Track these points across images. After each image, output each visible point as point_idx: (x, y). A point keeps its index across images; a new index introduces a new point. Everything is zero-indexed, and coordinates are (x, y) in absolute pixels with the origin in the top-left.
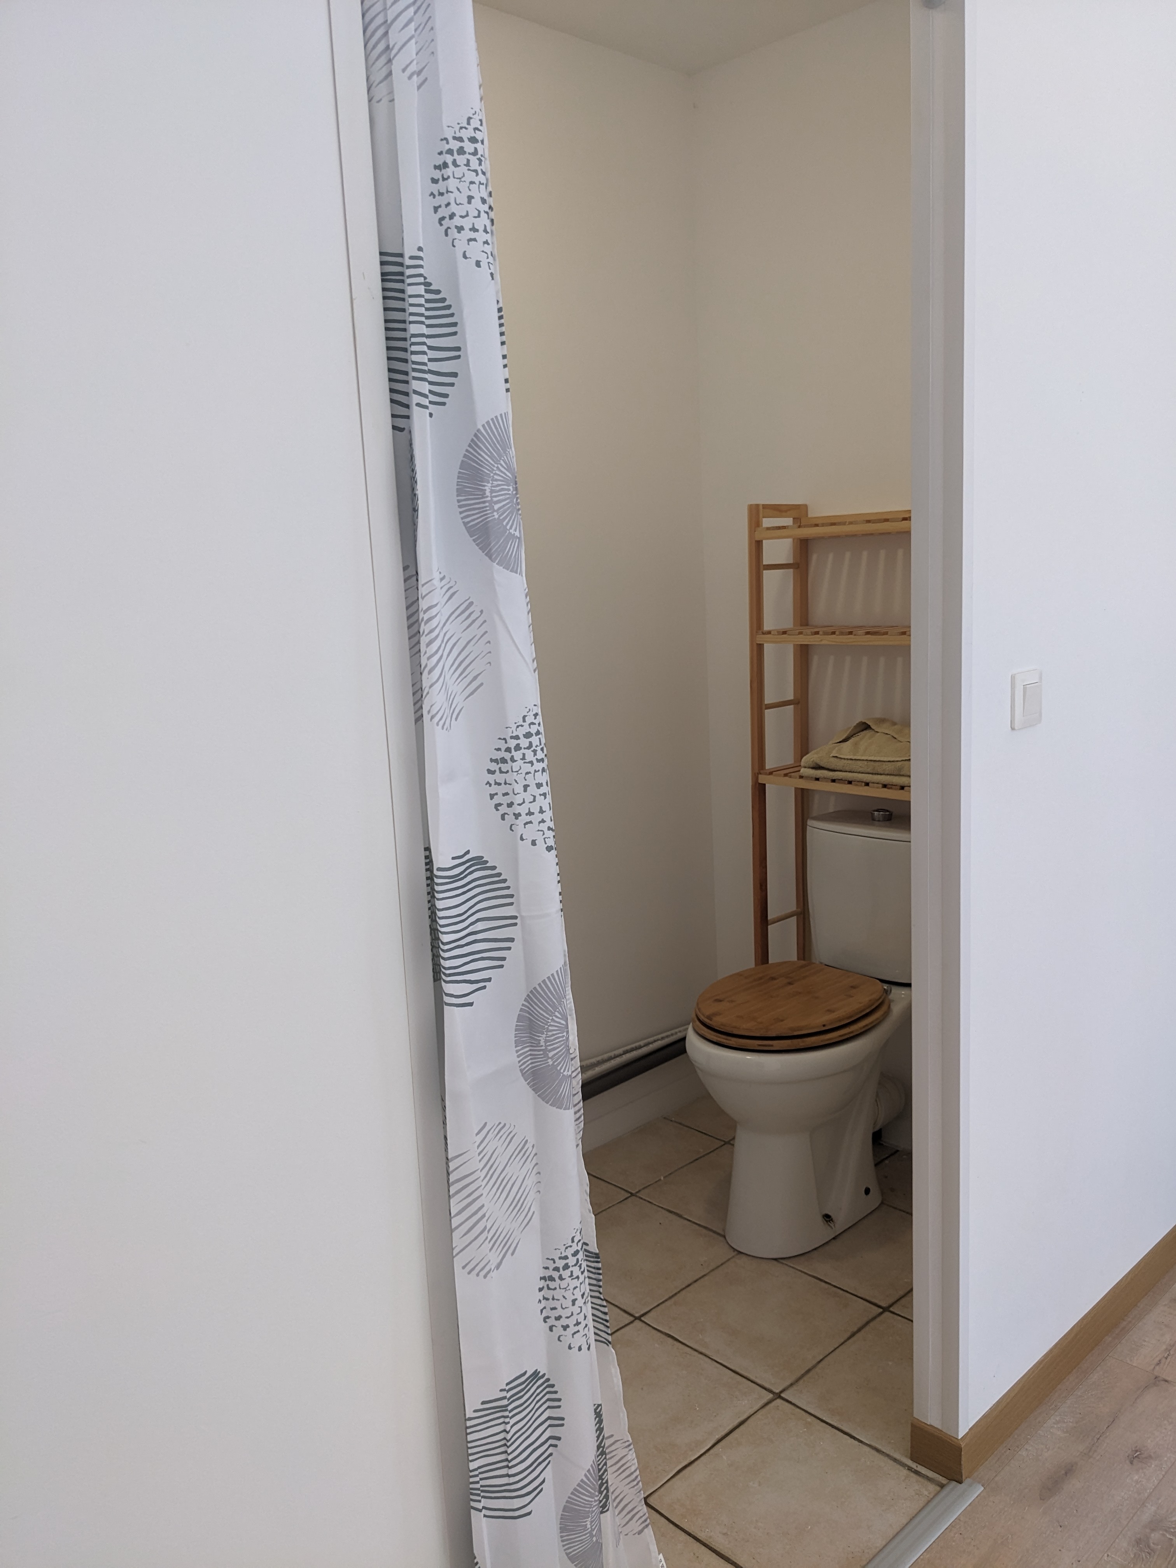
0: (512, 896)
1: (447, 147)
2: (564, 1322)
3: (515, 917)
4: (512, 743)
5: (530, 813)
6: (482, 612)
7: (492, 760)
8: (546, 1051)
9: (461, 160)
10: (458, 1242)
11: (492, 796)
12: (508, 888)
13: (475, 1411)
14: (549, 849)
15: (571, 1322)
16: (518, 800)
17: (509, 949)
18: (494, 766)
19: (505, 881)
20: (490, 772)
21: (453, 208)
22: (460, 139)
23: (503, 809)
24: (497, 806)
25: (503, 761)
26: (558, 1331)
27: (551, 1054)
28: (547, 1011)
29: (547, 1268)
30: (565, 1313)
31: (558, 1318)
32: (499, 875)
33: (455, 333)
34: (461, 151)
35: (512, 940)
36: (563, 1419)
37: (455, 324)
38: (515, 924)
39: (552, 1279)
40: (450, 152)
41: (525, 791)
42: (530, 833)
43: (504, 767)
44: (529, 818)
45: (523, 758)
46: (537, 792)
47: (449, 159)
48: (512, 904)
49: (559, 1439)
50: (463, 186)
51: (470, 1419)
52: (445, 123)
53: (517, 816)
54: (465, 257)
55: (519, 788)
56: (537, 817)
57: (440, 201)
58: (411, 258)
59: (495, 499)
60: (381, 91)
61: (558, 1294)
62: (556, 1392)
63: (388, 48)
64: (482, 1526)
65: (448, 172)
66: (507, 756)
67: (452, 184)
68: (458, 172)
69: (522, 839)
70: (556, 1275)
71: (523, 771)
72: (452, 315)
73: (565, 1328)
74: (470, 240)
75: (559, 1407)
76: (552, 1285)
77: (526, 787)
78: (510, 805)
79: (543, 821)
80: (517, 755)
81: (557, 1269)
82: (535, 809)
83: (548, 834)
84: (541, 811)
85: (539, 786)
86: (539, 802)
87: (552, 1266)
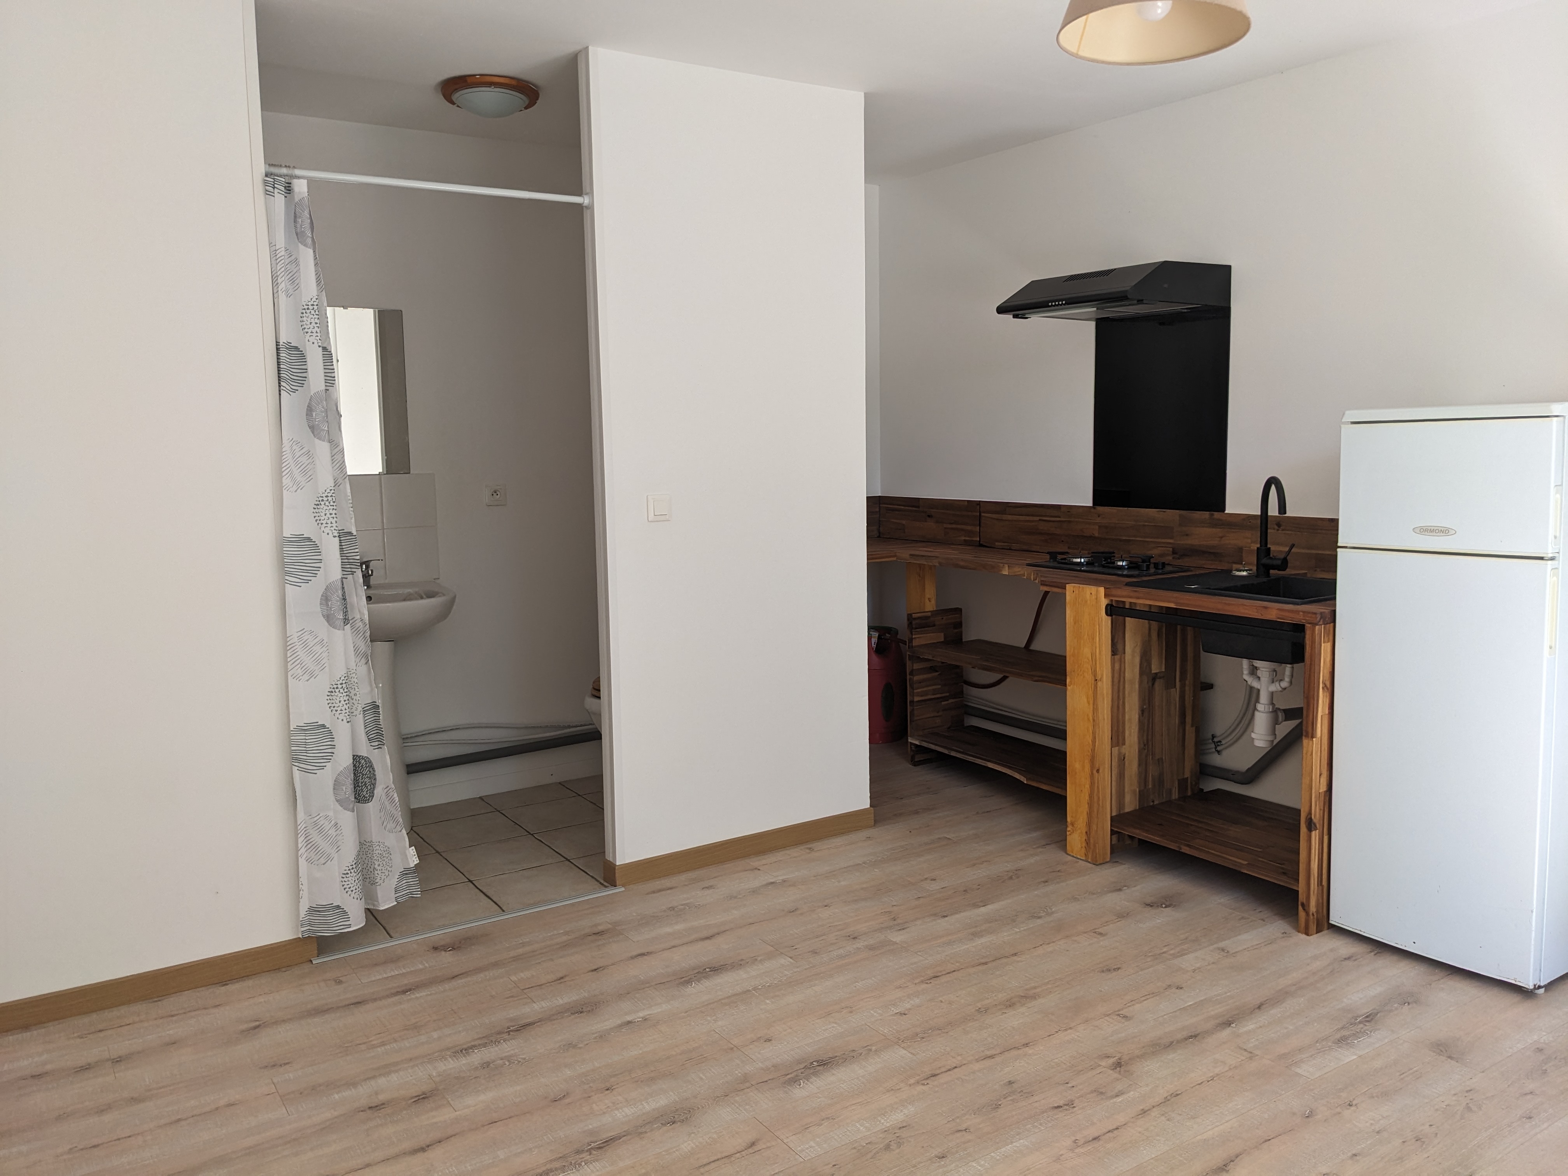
0: (320, 552)
1: (303, 308)
2: (336, 708)
3: (321, 560)
4: (321, 499)
5: (327, 523)
6: (313, 454)
7: (315, 504)
8: (331, 608)
9: (308, 311)
10: (290, 667)
11: (315, 517)
12: (319, 549)
13: (295, 728)
14: (335, 537)
15: (339, 709)
16: (322, 518)
17: (319, 571)
18: (315, 507)
19: (318, 547)
20: (314, 508)
21: (305, 326)
22: (308, 305)
23: (318, 521)
24: (316, 520)
25: (318, 505)
26: (334, 712)
27: (333, 609)
28: (331, 593)
29: (331, 688)
30: (336, 705)
31: (334, 707)
32: (316, 544)
33: (306, 365)
34: (308, 309)
35: (320, 568)
36: (335, 746)
37: (306, 362)
38: (321, 562)
39: (332, 692)
40: (305, 309)
41: (325, 515)
42: (327, 530)
43: (318, 507)
44: (326, 525)
45: (325, 504)
46: (330, 516)
47: (304, 311)
48: (320, 555)
49: (333, 753)
50: (309, 320)
51: (292, 731)
52: (303, 301)
53: (322, 524)
54: (308, 341)
55: (323, 514)
56: (330, 525)
57: (302, 323)
58: (282, 345)
59: (317, 418)
60: (276, 295)
61: (334, 698)
62: (333, 735)
63: (278, 284)
64: (297, 773)
65: (304, 315)
66: (319, 503)
67: (305, 319)
68: (307, 315)
69: (323, 532)
70: (333, 690)
71: (325, 509)
72: (305, 359)
73: (336, 711)
74: (310, 336)
75: (334, 741)
76: (332, 694)
77: (325, 514)
78: (320, 520)
79: (332, 527)
80: (322, 503)
81: (334, 688)
82: (329, 522)
83: (334, 531)
84: (331, 523)
85: (331, 514)
86: (331, 519)
87: (332, 687)
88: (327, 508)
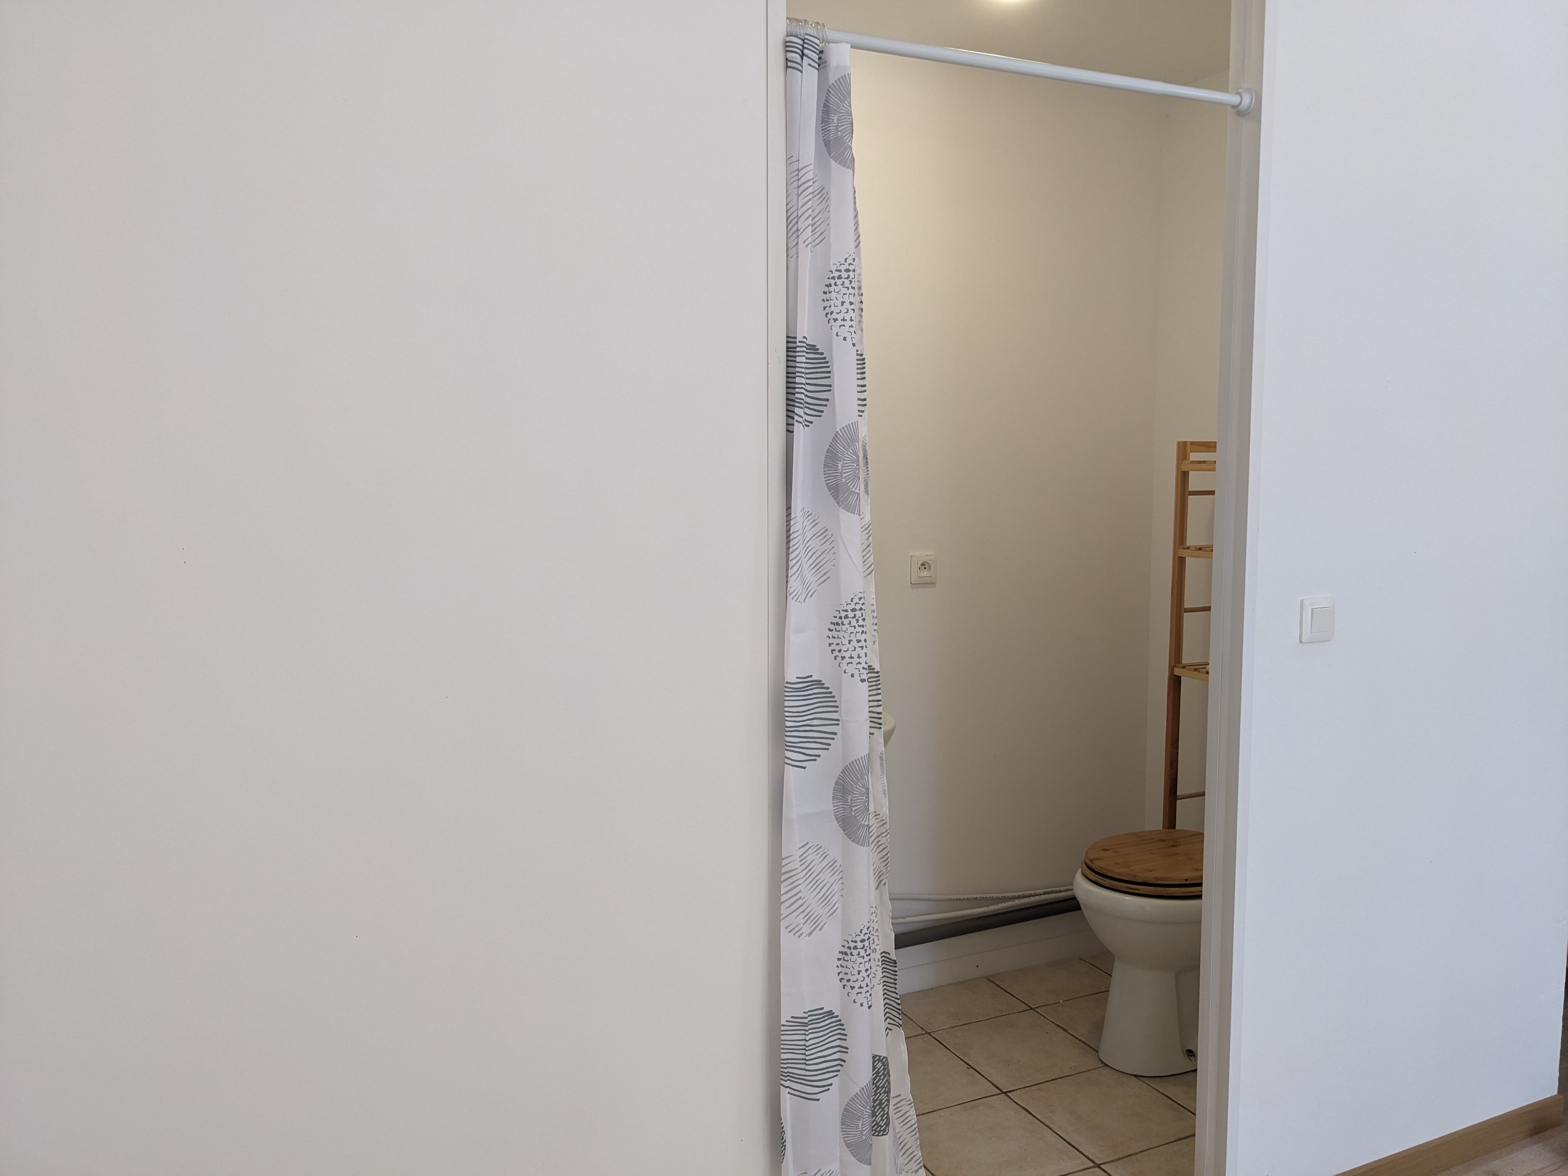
0: (837, 707)
1: (832, 275)
2: (852, 984)
3: (838, 720)
4: (843, 614)
5: (851, 657)
6: (832, 535)
7: (831, 623)
8: (851, 806)
9: (839, 282)
10: (784, 911)
11: (830, 645)
12: (835, 701)
13: (787, 1021)
14: (863, 681)
15: (857, 985)
16: (844, 648)
17: (833, 739)
18: (832, 627)
19: (834, 697)
20: (830, 630)
21: (833, 309)
22: (840, 271)
23: (836, 653)
24: (833, 651)
25: (838, 624)
26: (848, 989)
27: (854, 809)
28: (853, 781)
29: (844, 946)
30: (853, 978)
31: (848, 981)
32: (831, 693)
33: (829, 377)
34: (840, 277)
35: (835, 734)
36: (847, 1048)
37: (829, 372)
38: (838, 724)
39: (846, 954)
40: (833, 278)
41: (849, 643)
42: (851, 669)
43: (838, 628)
44: (850, 660)
45: (850, 623)
46: (857, 645)
47: (832, 282)
48: (837, 712)
49: (844, 1061)
50: (839, 297)
51: (783, 1025)
52: (831, 264)
53: (843, 658)
54: (837, 335)
55: (846, 641)
56: (856, 660)
57: (827, 304)
58: (800, 342)
59: (844, 471)
60: (792, 252)
61: (849, 964)
62: (844, 1030)
64: (787, 1099)
66: (840, 621)
67: (833, 295)
68: (837, 289)
69: (845, 672)
70: (849, 952)
71: (849, 631)
72: (829, 367)
73: (853, 988)
74: (840, 326)
75: (845, 1040)
76: (846, 958)
77: (850, 641)
78: (840, 651)
79: (860, 663)
80: (846, 621)
81: (849, 948)
82: (855, 655)
83: (862, 671)
84: (859, 657)
85: (859, 641)
86: (859, 650)
87: (847, 946)
88: (852, 629)
